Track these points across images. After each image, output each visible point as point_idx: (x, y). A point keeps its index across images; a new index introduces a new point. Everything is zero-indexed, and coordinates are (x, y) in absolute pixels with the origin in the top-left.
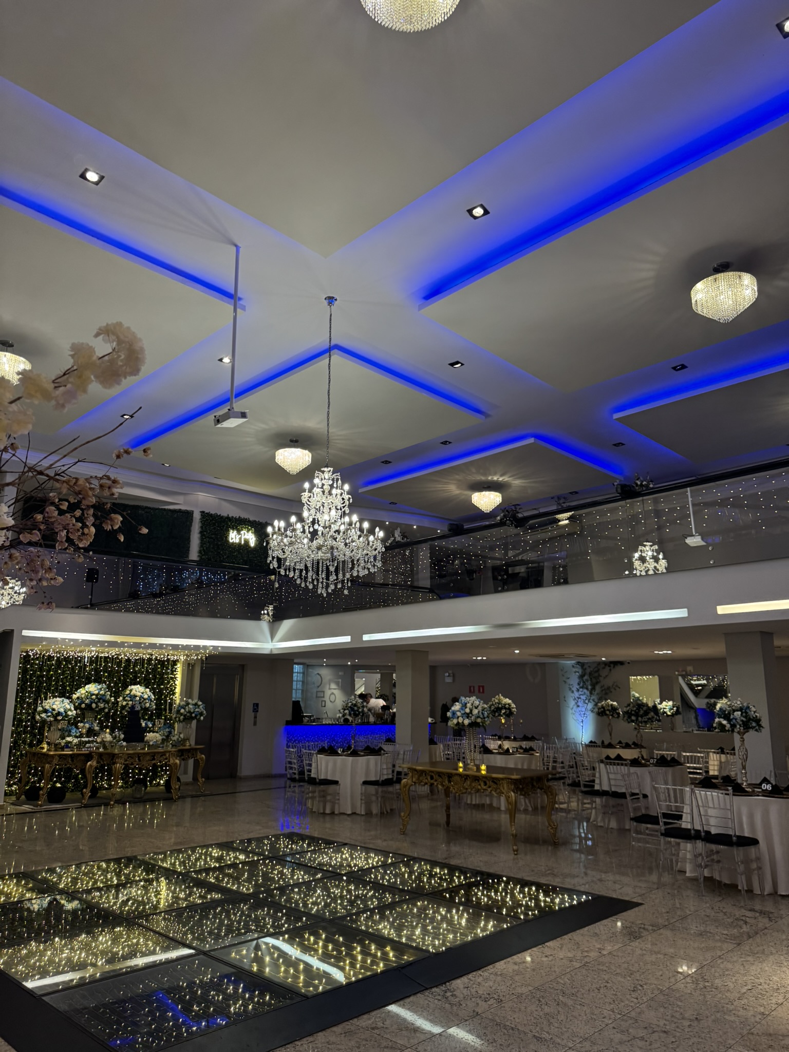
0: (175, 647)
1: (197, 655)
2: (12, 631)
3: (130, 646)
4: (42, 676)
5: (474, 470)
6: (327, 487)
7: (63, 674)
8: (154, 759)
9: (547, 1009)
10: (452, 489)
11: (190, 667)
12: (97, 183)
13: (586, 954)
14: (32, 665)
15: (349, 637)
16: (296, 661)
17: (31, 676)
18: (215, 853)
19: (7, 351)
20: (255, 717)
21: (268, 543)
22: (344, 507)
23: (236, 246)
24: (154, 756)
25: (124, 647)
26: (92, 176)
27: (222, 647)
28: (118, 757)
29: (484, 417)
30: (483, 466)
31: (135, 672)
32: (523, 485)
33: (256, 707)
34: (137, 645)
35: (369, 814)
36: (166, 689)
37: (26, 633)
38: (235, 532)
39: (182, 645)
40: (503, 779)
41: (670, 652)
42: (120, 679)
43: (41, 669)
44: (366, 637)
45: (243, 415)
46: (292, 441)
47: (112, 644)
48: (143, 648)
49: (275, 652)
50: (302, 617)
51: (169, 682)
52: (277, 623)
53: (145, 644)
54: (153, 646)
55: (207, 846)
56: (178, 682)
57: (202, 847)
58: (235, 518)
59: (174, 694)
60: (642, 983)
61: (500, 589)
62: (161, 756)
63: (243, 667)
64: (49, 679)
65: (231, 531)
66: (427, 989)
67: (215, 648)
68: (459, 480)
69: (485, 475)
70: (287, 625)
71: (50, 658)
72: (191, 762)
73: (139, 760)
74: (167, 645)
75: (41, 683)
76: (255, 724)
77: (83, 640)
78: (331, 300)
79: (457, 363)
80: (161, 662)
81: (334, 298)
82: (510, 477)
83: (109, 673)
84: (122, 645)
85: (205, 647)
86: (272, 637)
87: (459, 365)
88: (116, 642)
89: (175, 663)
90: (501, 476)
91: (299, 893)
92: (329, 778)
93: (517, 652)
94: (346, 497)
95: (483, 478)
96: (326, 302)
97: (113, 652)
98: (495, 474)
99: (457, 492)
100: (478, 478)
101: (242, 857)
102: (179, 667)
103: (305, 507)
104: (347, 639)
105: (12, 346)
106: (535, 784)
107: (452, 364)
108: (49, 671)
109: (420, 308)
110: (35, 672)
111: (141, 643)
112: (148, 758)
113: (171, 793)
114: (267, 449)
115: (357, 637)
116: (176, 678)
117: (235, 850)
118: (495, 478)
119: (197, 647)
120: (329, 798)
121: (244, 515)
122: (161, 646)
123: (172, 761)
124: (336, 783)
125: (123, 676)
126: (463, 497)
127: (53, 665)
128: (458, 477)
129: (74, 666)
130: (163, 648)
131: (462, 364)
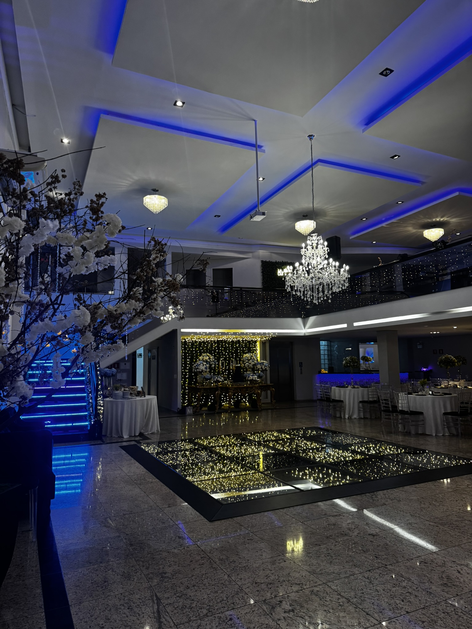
0: (254, 334)
1: (265, 337)
2: (177, 329)
3: (231, 335)
4: (193, 351)
5: (422, 217)
6: (315, 245)
7: (203, 349)
10: (411, 230)
11: (263, 344)
12: (182, 106)
14: (188, 346)
16: (321, 338)
17: (188, 351)
19: (156, 194)
20: (301, 370)
22: (325, 255)
23: (255, 120)
24: (247, 389)
25: (229, 335)
26: (179, 103)
27: (278, 333)
28: (230, 389)
29: (421, 184)
30: (427, 213)
32: (458, 221)
33: (301, 364)
34: (235, 334)
37: (183, 330)
38: (281, 270)
39: (257, 333)
43: (192, 348)
44: (356, 324)
45: (264, 214)
46: (304, 216)
47: (223, 334)
48: (238, 335)
49: (307, 334)
50: (320, 315)
51: (254, 352)
52: (306, 319)
54: (243, 334)
56: (258, 352)
58: (280, 262)
61: (433, 291)
62: (251, 389)
63: (292, 343)
64: (196, 352)
65: (279, 270)
67: (274, 333)
68: (414, 224)
69: (430, 218)
70: (312, 319)
71: (196, 342)
74: (250, 333)
75: (193, 354)
76: (301, 373)
78: (311, 137)
79: (396, 156)
80: (249, 342)
81: (312, 135)
82: (447, 218)
83: (224, 348)
84: (227, 334)
85: (269, 334)
86: (305, 327)
87: (397, 157)
88: (225, 333)
89: (256, 342)
90: (442, 217)
93: (455, 327)
94: (326, 249)
95: (429, 220)
96: (308, 138)
97: (224, 338)
98: (437, 217)
99: (414, 231)
100: (426, 221)
102: (258, 344)
103: (304, 257)
104: (345, 326)
105: (157, 191)
107: (393, 157)
108: (196, 348)
109: (364, 131)
110: (189, 349)
111: (237, 333)
114: (290, 223)
115: (350, 324)
116: (257, 350)
118: (438, 220)
119: (265, 334)
121: (285, 260)
122: (247, 334)
124: (342, 401)
126: (419, 233)
127: (197, 345)
128: (412, 222)
129: (208, 345)
130: (247, 335)
131: (399, 156)
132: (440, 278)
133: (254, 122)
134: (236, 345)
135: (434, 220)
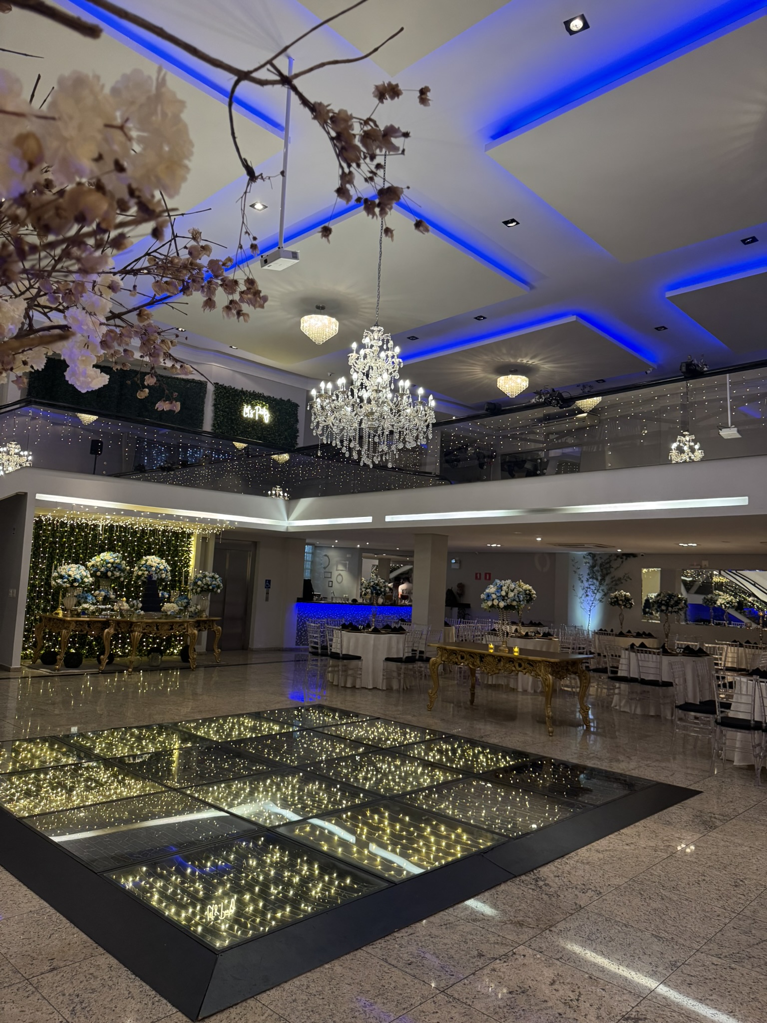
0: (192, 520)
1: (213, 529)
2: (26, 494)
3: (146, 516)
4: (55, 543)
5: (504, 351)
6: (376, 349)
7: (76, 541)
8: (172, 629)
9: (654, 905)
10: (477, 371)
11: (204, 540)
13: (668, 844)
14: (44, 531)
15: (371, 518)
16: (307, 541)
17: (44, 541)
18: (249, 722)
20: (267, 593)
21: (312, 407)
22: (394, 372)
24: (172, 626)
25: (141, 516)
27: (239, 522)
28: (136, 626)
29: (528, 288)
30: (514, 347)
31: (149, 543)
32: (552, 369)
33: (268, 583)
34: (154, 515)
35: (389, 689)
36: (181, 561)
37: (40, 497)
38: (249, 407)
39: (199, 518)
40: (540, 662)
41: (695, 545)
42: (134, 549)
43: (54, 536)
44: (388, 519)
45: (294, 256)
46: (318, 307)
47: (128, 513)
48: (160, 518)
49: (290, 530)
50: (321, 496)
51: (183, 555)
52: (293, 502)
53: (161, 514)
54: (170, 517)
55: (239, 716)
56: (192, 555)
57: (233, 716)
58: (250, 393)
59: (188, 566)
60: (741, 878)
61: (539, 472)
62: (179, 626)
63: (255, 544)
64: (62, 545)
65: (245, 406)
66: (515, 877)
67: (232, 522)
68: (487, 362)
69: (515, 356)
70: (304, 503)
71: (63, 524)
72: (205, 634)
73: (158, 629)
74: (184, 517)
75: (54, 549)
76: (267, 599)
77: (99, 507)
79: (513, 221)
80: (175, 534)
82: (540, 360)
83: (123, 542)
84: (138, 514)
85: (222, 522)
86: (288, 516)
87: (514, 224)
88: (133, 511)
89: (189, 536)
90: (532, 358)
91: (346, 767)
92: (351, 653)
93: (539, 539)
95: (512, 360)
97: (127, 521)
98: (526, 356)
99: (482, 375)
100: (507, 360)
101: (277, 728)
102: (193, 541)
103: (353, 369)
104: (369, 519)
106: (570, 668)
107: (506, 223)
108: (61, 538)
109: (487, 148)
110: (47, 538)
111: (158, 514)
112: (166, 627)
113: (189, 662)
114: (290, 316)
115: (378, 517)
116: (190, 551)
117: (268, 720)
118: (525, 361)
119: (213, 521)
120: (350, 672)
121: (258, 390)
122: (178, 518)
123: (190, 632)
124: (359, 658)
125: (137, 546)
127: (66, 531)
128: (485, 357)
129: (87, 534)
130: (180, 520)
131: (518, 223)
134: (147, 539)
135: (519, 361)
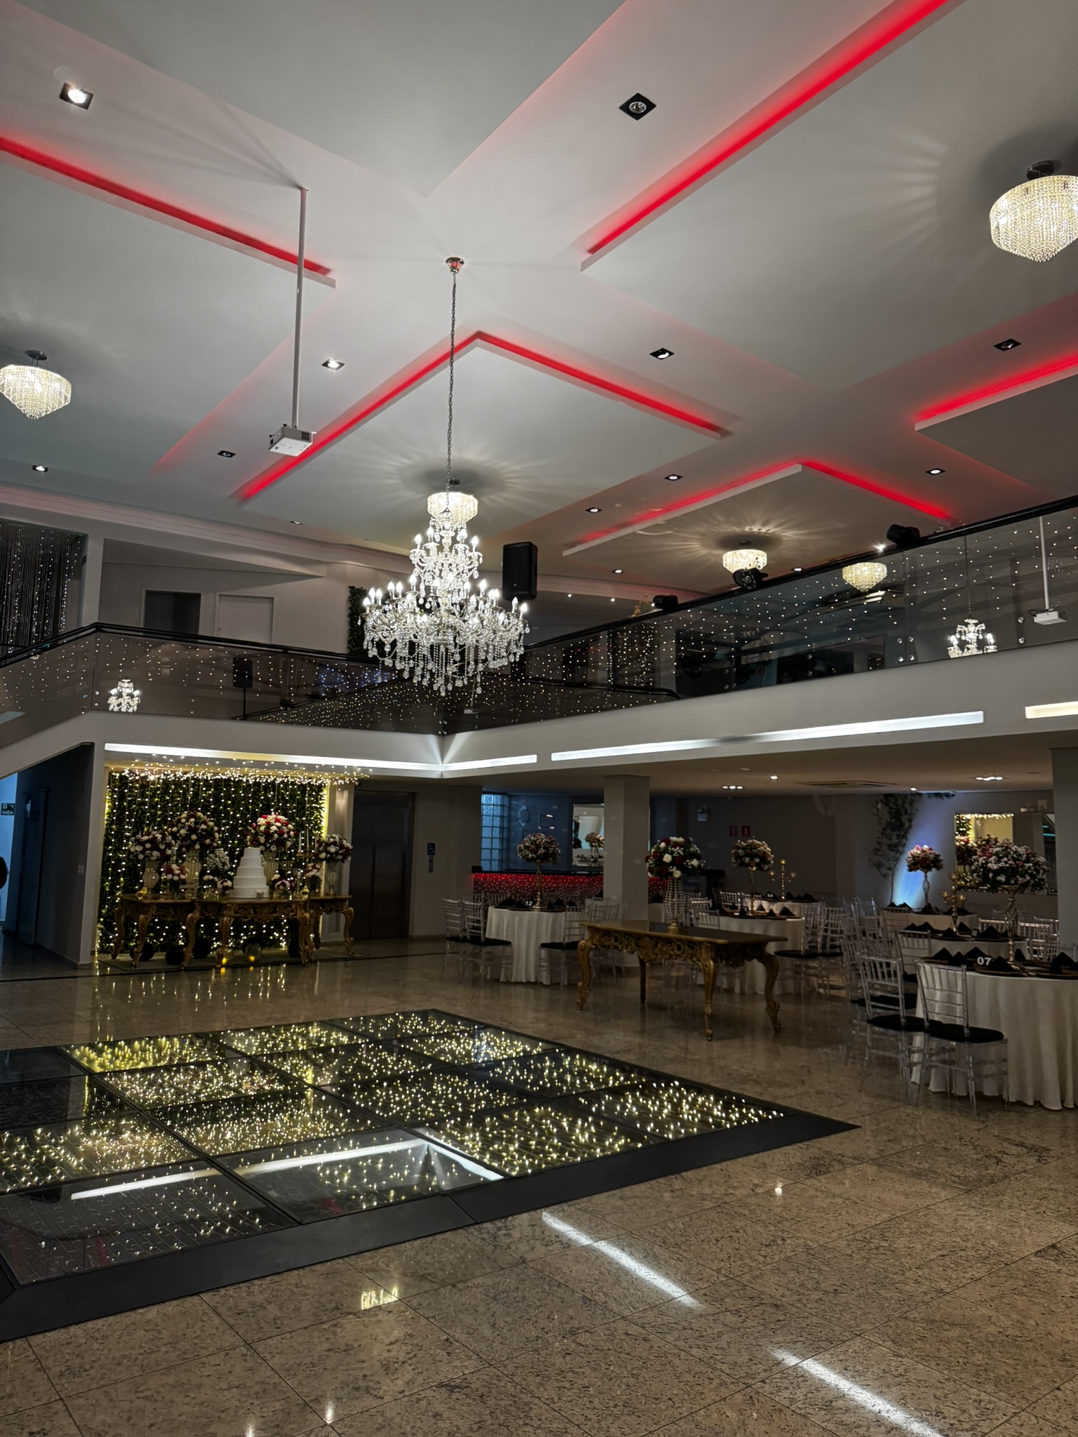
2: (92, 744)
6: (447, 541)
8: (275, 912)
10: (695, 548)
12: (86, 106)
16: (484, 790)
19: (37, 365)
20: (431, 862)
23: (301, 188)
24: (275, 908)
25: (244, 766)
26: (77, 96)
27: (374, 769)
28: (227, 908)
32: (799, 537)
33: (431, 849)
36: (309, 821)
37: (110, 747)
40: (701, 942)
41: (1000, 778)
44: (556, 757)
46: (449, 481)
49: (446, 776)
50: (479, 729)
51: (313, 814)
52: (448, 738)
56: (324, 814)
61: (727, 687)
62: (285, 908)
63: (413, 796)
66: (476, 1223)
67: (364, 769)
68: (703, 534)
70: (460, 740)
73: (255, 912)
76: (431, 870)
78: (455, 262)
79: (663, 351)
80: (302, 788)
81: (458, 259)
82: (776, 527)
86: (443, 758)
87: (667, 354)
90: (764, 524)
93: (774, 778)
94: (475, 554)
95: (737, 530)
96: (448, 266)
100: (730, 530)
102: (325, 794)
103: (417, 569)
104: (531, 759)
105: (43, 358)
107: (656, 354)
109: (585, 264)
110: (134, 798)
111: (265, 762)
112: (266, 910)
114: (416, 495)
115: (544, 756)
116: (321, 808)
117: (341, 1029)
118: (755, 529)
119: (339, 769)
122: (291, 766)
126: (713, 559)
128: (698, 529)
131: (671, 354)
132: (744, 658)
133: (299, 192)
135: (747, 529)
